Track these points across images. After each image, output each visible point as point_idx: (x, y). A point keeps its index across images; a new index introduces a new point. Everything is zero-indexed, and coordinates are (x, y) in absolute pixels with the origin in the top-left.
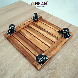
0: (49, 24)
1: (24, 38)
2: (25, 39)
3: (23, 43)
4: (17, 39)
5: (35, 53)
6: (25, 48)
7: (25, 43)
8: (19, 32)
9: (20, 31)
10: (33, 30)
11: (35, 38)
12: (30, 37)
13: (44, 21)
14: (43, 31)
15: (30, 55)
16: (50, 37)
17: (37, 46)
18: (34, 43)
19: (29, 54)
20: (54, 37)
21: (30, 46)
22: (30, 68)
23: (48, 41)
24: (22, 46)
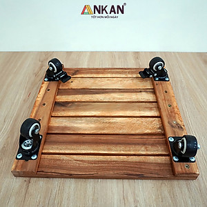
0: (98, 73)
1: (81, 137)
2: (87, 137)
3: (94, 150)
4: (67, 152)
5: (147, 150)
6: (114, 158)
7: (102, 147)
8: (48, 134)
9: (49, 128)
10: (78, 106)
11: (106, 120)
12: (93, 125)
13: (77, 71)
14: (103, 93)
15: (144, 163)
16: (134, 97)
17: (133, 132)
18: (121, 132)
19: (139, 162)
20: (141, 92)
21: (120, 144)
22: (177, 190)
23: (139, 107)
24: (101, 158)
